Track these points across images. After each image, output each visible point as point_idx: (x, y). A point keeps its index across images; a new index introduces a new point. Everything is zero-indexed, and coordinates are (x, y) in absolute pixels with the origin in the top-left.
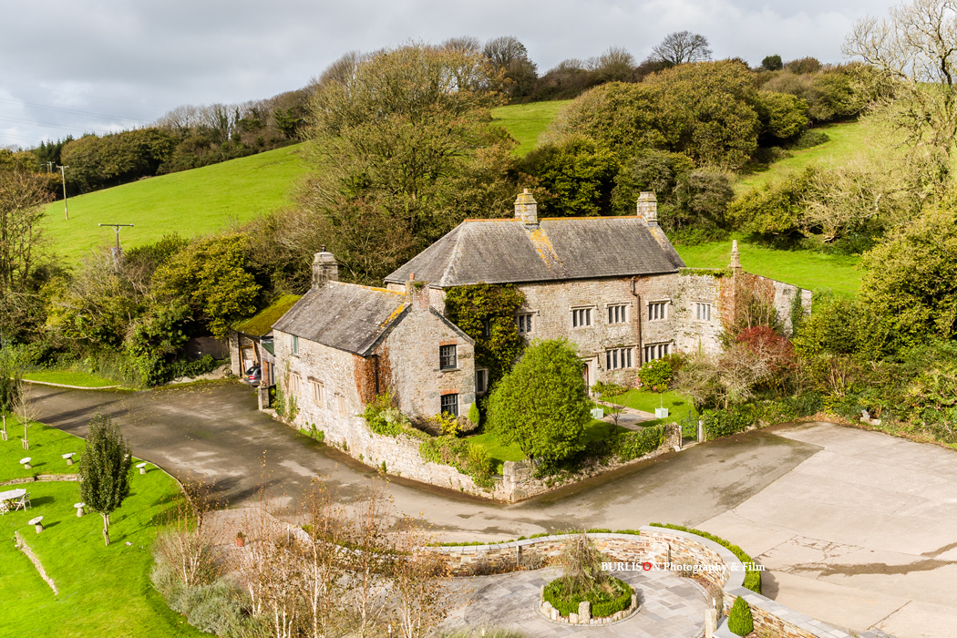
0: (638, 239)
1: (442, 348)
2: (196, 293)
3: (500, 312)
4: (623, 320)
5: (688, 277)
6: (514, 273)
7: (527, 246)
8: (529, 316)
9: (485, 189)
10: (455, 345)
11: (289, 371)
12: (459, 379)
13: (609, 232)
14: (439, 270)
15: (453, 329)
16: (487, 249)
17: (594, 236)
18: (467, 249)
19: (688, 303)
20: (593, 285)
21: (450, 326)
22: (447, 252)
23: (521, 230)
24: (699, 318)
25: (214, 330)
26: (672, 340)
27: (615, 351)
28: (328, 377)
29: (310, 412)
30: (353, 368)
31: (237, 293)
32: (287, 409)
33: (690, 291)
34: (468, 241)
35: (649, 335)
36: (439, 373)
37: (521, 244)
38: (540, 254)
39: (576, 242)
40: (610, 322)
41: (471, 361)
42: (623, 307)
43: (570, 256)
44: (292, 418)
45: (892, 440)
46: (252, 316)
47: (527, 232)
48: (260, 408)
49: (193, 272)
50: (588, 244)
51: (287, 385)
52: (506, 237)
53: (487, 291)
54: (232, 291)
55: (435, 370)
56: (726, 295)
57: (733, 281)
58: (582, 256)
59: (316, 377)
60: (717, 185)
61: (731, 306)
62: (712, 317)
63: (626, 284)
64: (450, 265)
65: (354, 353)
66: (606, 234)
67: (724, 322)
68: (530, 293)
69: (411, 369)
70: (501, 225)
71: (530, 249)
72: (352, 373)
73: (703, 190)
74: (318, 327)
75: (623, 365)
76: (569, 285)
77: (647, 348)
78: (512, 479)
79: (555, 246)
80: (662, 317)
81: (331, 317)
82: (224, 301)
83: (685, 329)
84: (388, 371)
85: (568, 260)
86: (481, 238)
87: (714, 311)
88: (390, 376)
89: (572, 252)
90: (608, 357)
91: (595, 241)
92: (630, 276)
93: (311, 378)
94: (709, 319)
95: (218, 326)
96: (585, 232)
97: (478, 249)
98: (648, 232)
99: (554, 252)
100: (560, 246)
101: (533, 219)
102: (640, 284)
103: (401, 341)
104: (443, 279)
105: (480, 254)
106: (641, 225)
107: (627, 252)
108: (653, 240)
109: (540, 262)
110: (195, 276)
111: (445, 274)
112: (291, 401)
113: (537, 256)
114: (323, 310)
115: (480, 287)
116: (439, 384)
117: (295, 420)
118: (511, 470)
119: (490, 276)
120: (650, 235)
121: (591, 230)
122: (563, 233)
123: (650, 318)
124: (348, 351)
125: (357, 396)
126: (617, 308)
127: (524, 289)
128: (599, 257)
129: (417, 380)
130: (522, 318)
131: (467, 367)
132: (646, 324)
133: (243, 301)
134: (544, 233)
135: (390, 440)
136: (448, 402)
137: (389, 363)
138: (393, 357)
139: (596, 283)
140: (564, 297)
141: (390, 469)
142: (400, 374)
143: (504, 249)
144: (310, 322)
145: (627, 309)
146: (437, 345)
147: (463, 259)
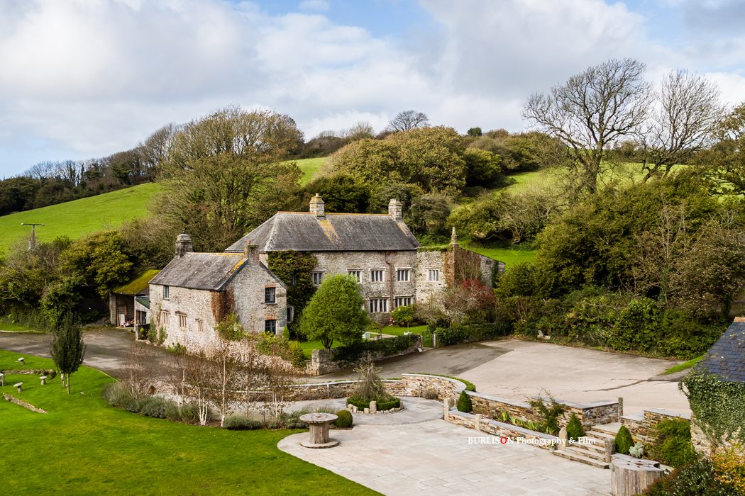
0: (389, 228)
1: (266, 289)
2: (90, 268)
3: (303, 269)
4: (381, 280)
5: (423, 253)
6: (311, 245)
7: (319, 230)
8: (321, 274)
9: (283, 202)
10: (275, 288)
11: (161, 310)
12: (277, 310)
13: (371, 223)
14: (263, 242)
15: (274, 277)
16: (293, 230)
17: (361, 225)
18: (281, 230)
19: (423, 270)
20: (362, 256)
21: (271, 275)
22: (268, 231)
23: (314, 219)
24: (431, 279)
25: (101, 293)
26: (413, 296)
27: (376, 301)
28: (190, 309)
29: (175, 335)
30: (210, 300)
31: (117, 267)
32: (158, 336)
33: (425, 262)
34: (281, 224)
35: (398, 291)
36: (264, 306)
37: (314, 228)
38: (327, 234)
39: (350, 229)
40: (373, 280)
41: (284, 299)
42: (381, 272)
43: (347, 237)
44: (162, 341)
46: (127, 283)
47: (318, 221)
48: (137, 339)
49: (88, 254)
50: (358, 230)
51: (159, 320)
52: (305, 224)
53: (295, 255)
54: (114, 266)
55: (262, 303)
56: (449, 263)
57: (453, 254)
58: (354, 237)
59: (182, 311)
60: (439, 205)
61: (452, 271)
62: (439, 278)
63: (383, 257)
64: (270, 238)
65: (211, 290)
66: (369, 224)
67: (448, 281)
68: (322, 259)
69: (247, 301)
70: (301, 215)
71: (320, 231)
72: (210, 303)
73: (430, 209)
74: (183, 279)
75: (381, 310)
76: (346, 254)
77: (396, 300)
78: (318, 360)
79: (336, 230)
80: (406, 279)
81: (191, 272)
82: (108, 272)
83: (422, 288)
84: (233, 302)
85: (345, 239)
86: (289, 223)
87: (441, 274)
88: (234, 305)
89: (347, 234)
90: (371, 304)
91: (362, 229)
92: (385, 251)
93: (178, 312)
94: (437, 280)
95: (103, 290)
96: (355, 222)
97: (287, 230)
98: (396, 225)
99: (336, 234)
100: (339, 230)
101: (322, 213)
102: (391, 258)
103: (241, 283)
104: (266, 247)
105: (289, 233)
106: (391, 220)
107: (383, 237)
108: (399, 229)
109: (327, 239)
110: (89, 256)
111: (268, 244)
112: (161, 330)
113: (325, 236)
114: (185, 269)
115: (290, 252)
116: (263, 313)
117: (164, 343)
118: (317, 355)
119: (295, 246)
120: (397, 226)
121: (359, 221)
122: (342, 222)
123: (399, 280)
124: (207, 290)
125: (213, 318)
126: (377, 272)
127: (317, 255)
128: (365, 238)
129: (250, 309)
130: (316, 274)
131: (282, 302)
132: (397, 283)
133: (121, 272)
134: (328, 222)
135: (236, 343)
136: (270, 324)
137: (233, 296)
138: (236, 293)
139: (363, 254)
140: (343, 262)
142: (241, 304)
143: (303, 229)
144: (176, 277)
145: (384, 273)
146: (263, 287)
147: (278, 235)
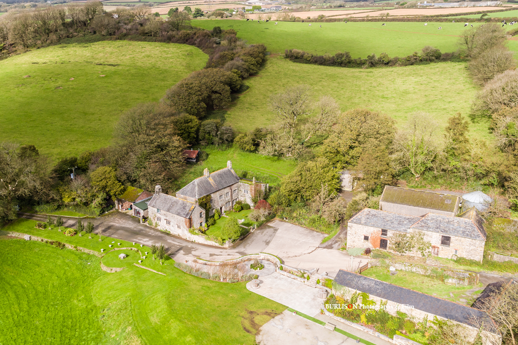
1: (200, 213)
3: (208, 201)
4: (229, 196)
5: (242, 183)
6: (209, 192)
11: (155, 216)
12: (203, 219)
13: (223, 173)
14: (194, 193)
15: (202, 208)
16: (202, 186)
18: (198, 187)
19: (242, 189)
22: (194, 188)
24: (245, 193)
25: (113, 199)
26: (238, 198)
27: (227, 203)
28: (173, 220)
29: (164, 227)
32: (154, 224)
33: (242, 186)
34: (198, 185)
35: (233, 198)
39: (218, 179)
40: (226, 197)
43: (218, 183)
44: (156, 227)
45: (290, 225)
46: (123, 194)
47: (207, 178)
48: (141, 223)
50: (220, 179)
51: (154, 219)
52: (204, 181)
55: (199, 218)
56: (252, 189)
57: (254, 186)
58: (220, 182)
59: (168, 219)
61: (253, 192)
62: (248, 193)
63: (229, 188)
64: (197, 193)
65: (184, 218)
66: (223, 175)
67: (251, 195)
68: (212, 195)
69: (195, 219)
70: (202, 177)
71: (209, 183)
72: (184, 221)
74: (166, 208)
75: (229, 206)
76: (219, 191)
77: (233, 201)
78: (227, 243)
80: (236, 193)
81: (169, 205)
83: (241, 195)
84: (192, 221)
86: (200, 183)
90: (226, 205)
91: (221, 177)
92: (230, 186)
93: (165, 219)
96: (219, 175)
97: (200, 186)
98: (231, 171)
99: (214, 183)
100: (215, 181)
101: (208, 174)
102: (232, 187)
103: (194, 214)
104: (197, 196)
106: (229, 170)
107: (228, 179)
108: (232, 173)
113: (211, 185)
114: (164, 202)
115: (204, 197)
116: (200, 221)
117: (158, 228)
119: (205, 193)
122: (215, 177)
123: (234, 194)
124: (182, 217)
125: (186, 226)
126: (227, 193)
128: (223, 182)
130: (211, 201)
131: (204, 216)
134: (211, 178)
135: (197, 236)
136: (201, 224)
137: (192, 219)
138: (193, 217)
139: (224, 189)
140: (218, 194)
141: (196, 242)
143: (205, 185)
144: (162, 206)
145: (229, 193)
147: (199, 190)
